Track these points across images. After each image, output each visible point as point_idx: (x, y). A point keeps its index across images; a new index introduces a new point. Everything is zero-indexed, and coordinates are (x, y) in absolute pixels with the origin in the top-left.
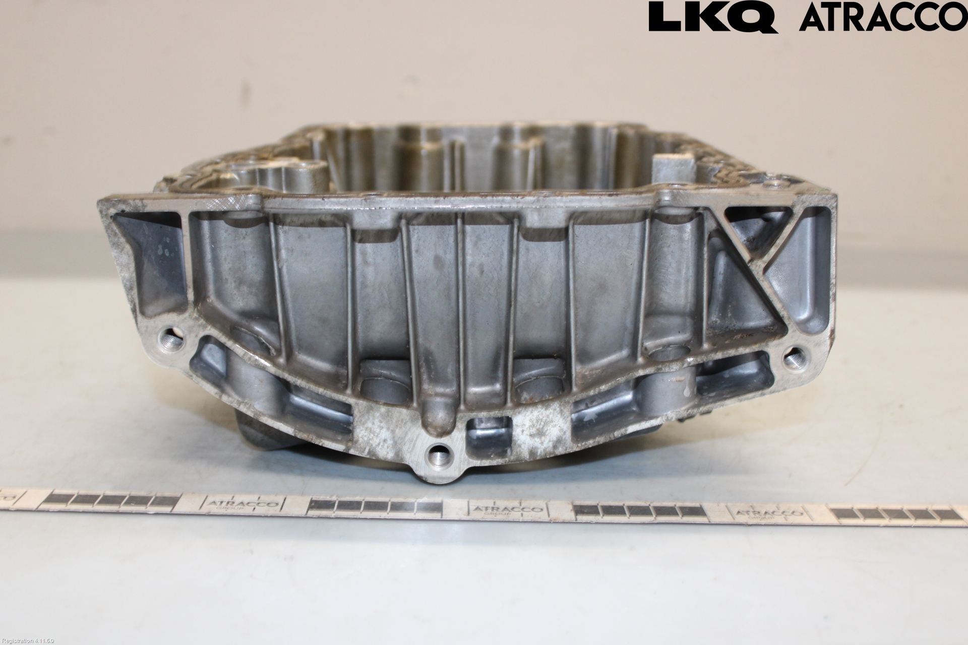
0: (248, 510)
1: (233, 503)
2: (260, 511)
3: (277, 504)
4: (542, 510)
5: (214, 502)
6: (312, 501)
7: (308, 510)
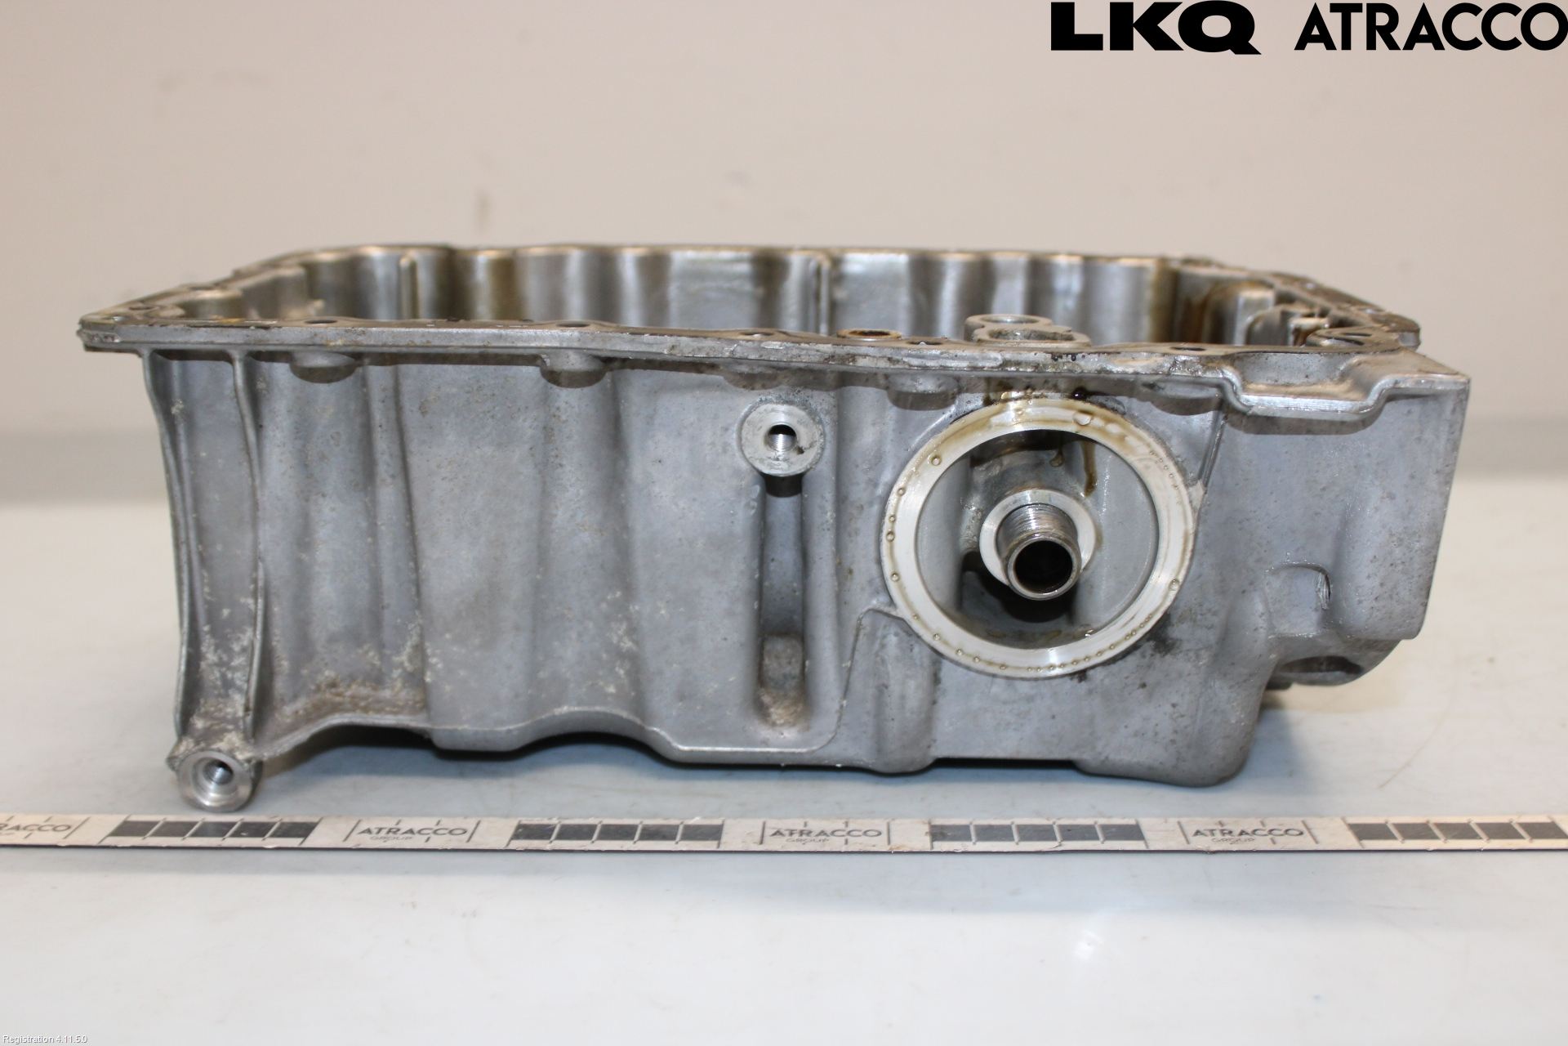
0: (418, 842)
1: (399, 830)
2: (437, 842)
3: (465, 832)
4: (880, 834)
5: (369, 831)
6: (520, 826)
7: (512, 839)
